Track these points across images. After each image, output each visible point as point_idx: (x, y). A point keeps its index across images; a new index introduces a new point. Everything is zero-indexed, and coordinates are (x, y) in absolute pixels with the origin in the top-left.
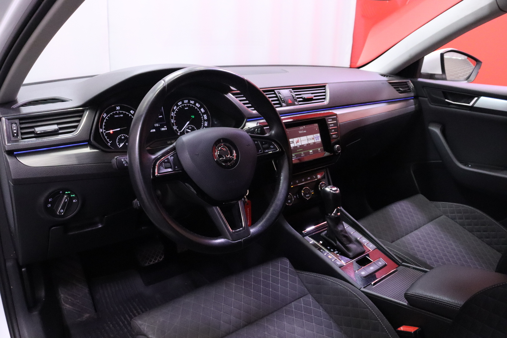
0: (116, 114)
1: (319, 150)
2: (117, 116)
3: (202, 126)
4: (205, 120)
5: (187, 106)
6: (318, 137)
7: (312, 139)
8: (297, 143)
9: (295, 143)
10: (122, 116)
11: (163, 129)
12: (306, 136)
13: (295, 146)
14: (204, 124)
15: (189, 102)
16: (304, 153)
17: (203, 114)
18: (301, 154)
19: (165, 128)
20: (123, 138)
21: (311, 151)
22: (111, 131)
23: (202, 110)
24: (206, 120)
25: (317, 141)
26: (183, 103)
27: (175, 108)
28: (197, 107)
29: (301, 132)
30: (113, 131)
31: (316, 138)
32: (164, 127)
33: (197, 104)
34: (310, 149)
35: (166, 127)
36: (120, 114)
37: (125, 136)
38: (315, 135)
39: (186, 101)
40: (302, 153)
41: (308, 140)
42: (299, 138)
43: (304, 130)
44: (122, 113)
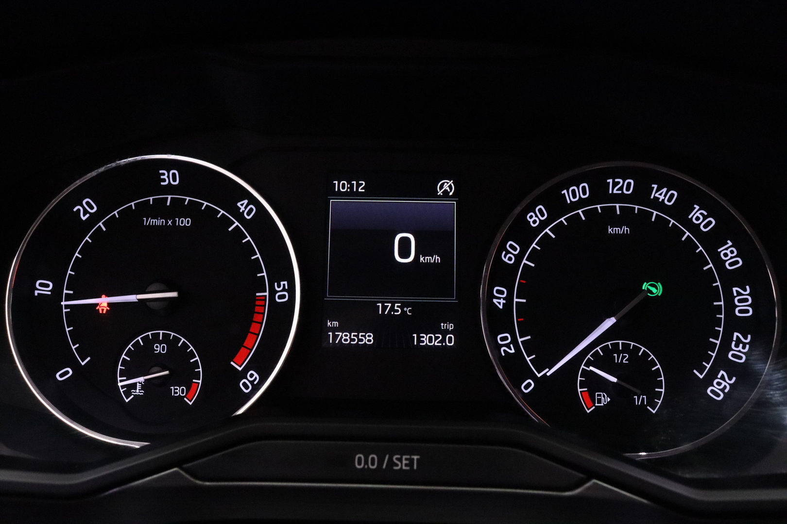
0: (158, 209)
2: (159, 222)
3: (708, 359)
4: (734, 324)
5: (627, 217)
10: (185, 222)
14: (726, 347)
15: (641, 195)
17: (732, 279)
19: (445, 333)
20: (159, 348)
22: (103, 302)
23: (729, 253)
24: (744, 325)
26: (599, 193)
27: (534, 219)
28: (694, 228)
30: (109, 304)
32: (436, 330)
33: (697, 214)
35: (451, 326)
36: (179, 209)
37: (171, 343)
39: (623, 186)
44: (192, 210)
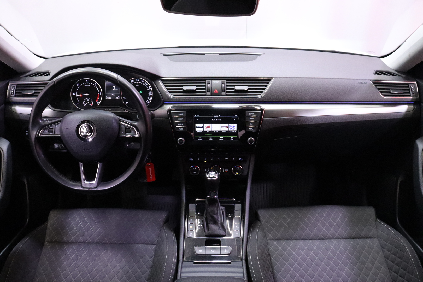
0: (86, 84)
1: (232, 138)
2: (86, 86)
6: (234, 126)
7: (226, 127)
8: (207, 128)
9: (205, 128)
10: (89, 86)
11: (117, 98)
12: (220, 124)
13: (205, 130)
16: (212, 138)
18: (209, 138)
20: (88, 100)
21: (221, 138)
22: (81, 95)
25: (232, 130)
29: (215, 120)
31: (232, 128)
32: (117, 97)
34: (221, 136)
36: (88, 84)
37: (89, 99)
38: (230, 124)
40: (211, 137)
41: (221, 127)
42: (211, 125)
43: (219, 118)
44: (90, 84)
